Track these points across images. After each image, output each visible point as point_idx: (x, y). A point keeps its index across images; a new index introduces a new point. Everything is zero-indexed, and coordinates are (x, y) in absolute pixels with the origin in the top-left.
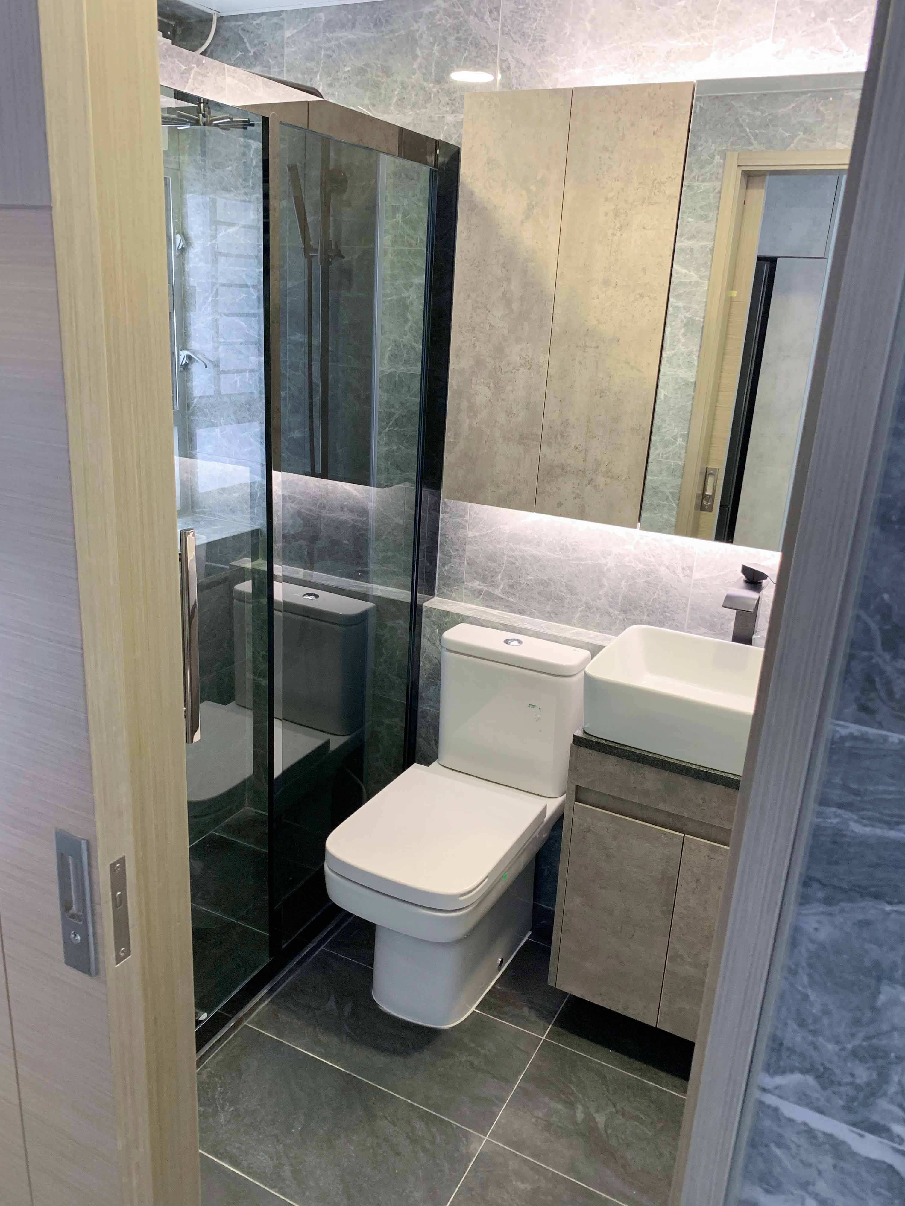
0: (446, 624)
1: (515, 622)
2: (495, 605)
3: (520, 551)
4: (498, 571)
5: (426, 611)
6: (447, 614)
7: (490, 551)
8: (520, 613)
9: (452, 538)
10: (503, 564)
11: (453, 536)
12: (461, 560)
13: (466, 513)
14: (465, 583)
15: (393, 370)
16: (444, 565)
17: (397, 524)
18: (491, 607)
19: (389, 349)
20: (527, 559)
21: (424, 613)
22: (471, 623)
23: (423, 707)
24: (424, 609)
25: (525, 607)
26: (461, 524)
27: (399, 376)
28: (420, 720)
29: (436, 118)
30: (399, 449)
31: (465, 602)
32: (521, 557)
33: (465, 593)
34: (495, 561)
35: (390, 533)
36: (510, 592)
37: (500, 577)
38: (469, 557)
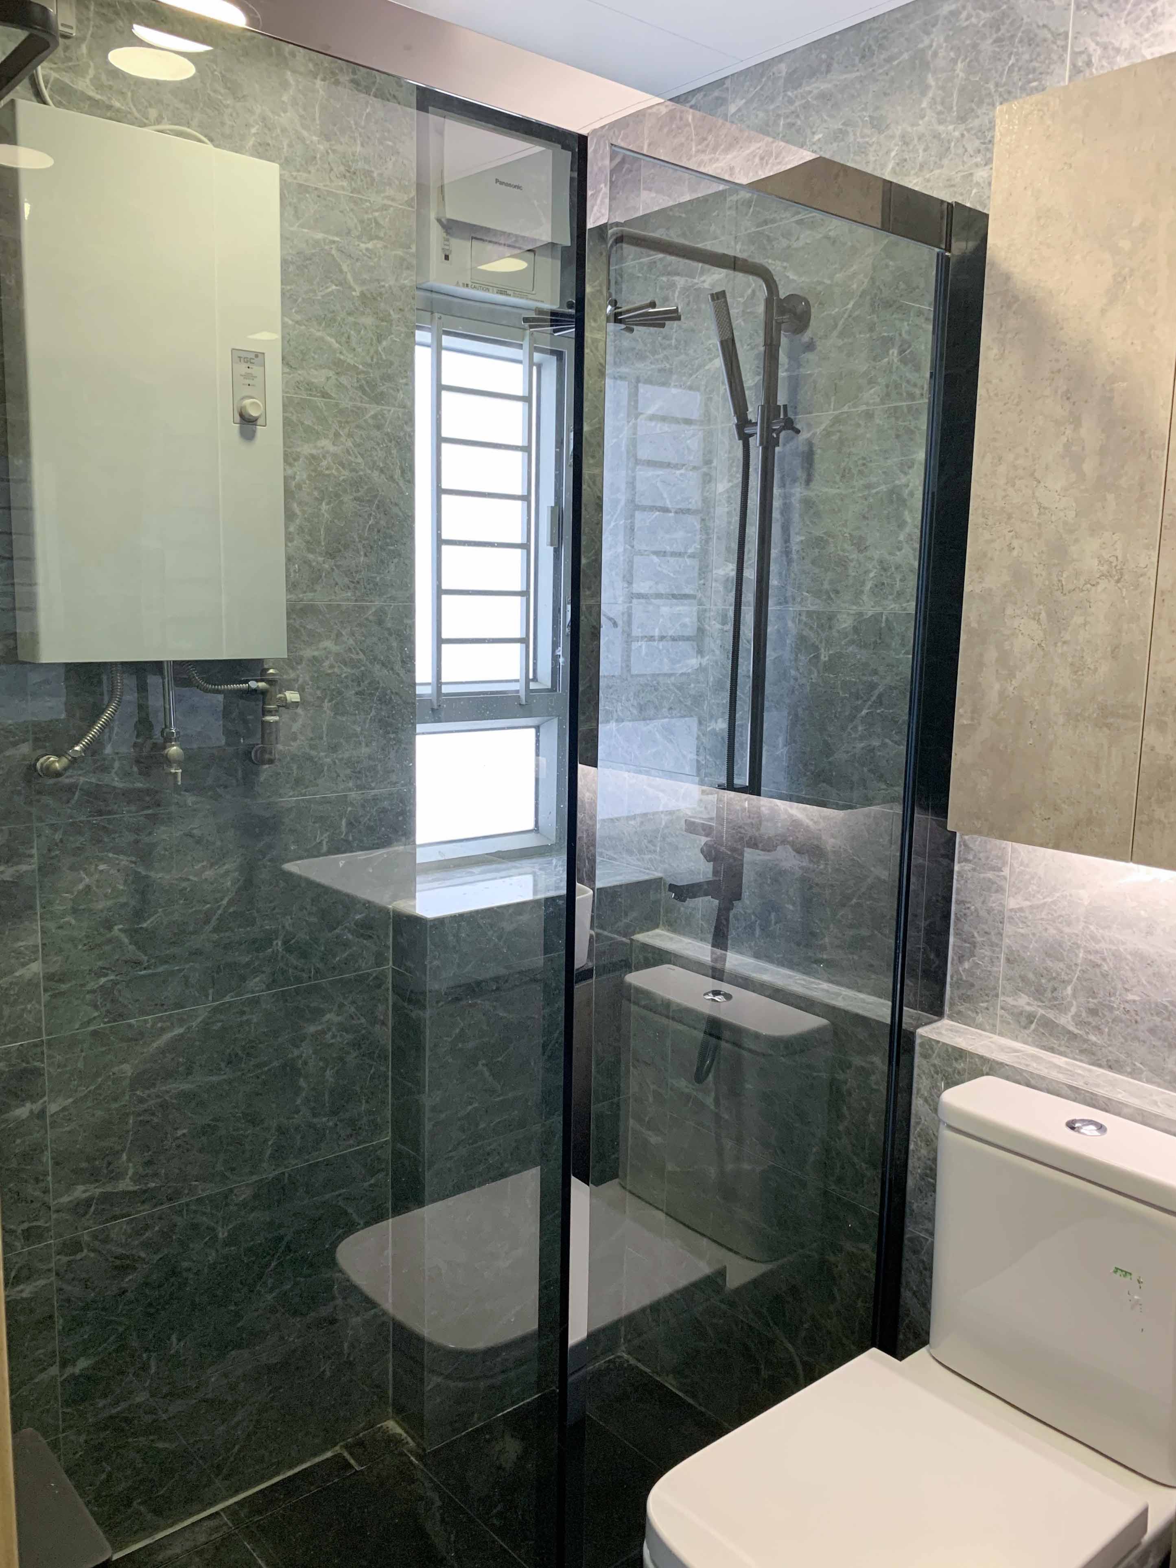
0: (959, 1073)
1: (1098, 1086)
2: (1060, 1045)
3: (1111, 942)
4: (1066, 978)
5: (922, 1045)
6: (960, 1054)
7: (1051, 940)
8: (1110, 1068)
9: (976, 910)
10: (1076, 964)
11: (979, 905)
12: (994, 952)
13: (1005, 863)
14: (1001, 998)
15: (879, 609)
16: (961, 959)
17: (878, 878)
18: (1052, 1050)
19: (872, 575)
20: (1126, 959)
21: (917, 1049)
22: (1007, 1078)
23: (911, 1229)
24: (918, 1041)
25: (1123, 1057)
26: (993, 883)
27: (887, 619)
28: (907, 1254)
29: (958, 179)
30: (884, 745)
31: (1001, 1034)
32: (1113, 955)
33: (1002, 1016)
34: (1061, 960)
35: (864, 894)
36: (1089, 1024)
37: (1069, 990)
38: (1009, 947)
